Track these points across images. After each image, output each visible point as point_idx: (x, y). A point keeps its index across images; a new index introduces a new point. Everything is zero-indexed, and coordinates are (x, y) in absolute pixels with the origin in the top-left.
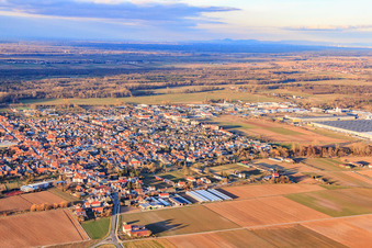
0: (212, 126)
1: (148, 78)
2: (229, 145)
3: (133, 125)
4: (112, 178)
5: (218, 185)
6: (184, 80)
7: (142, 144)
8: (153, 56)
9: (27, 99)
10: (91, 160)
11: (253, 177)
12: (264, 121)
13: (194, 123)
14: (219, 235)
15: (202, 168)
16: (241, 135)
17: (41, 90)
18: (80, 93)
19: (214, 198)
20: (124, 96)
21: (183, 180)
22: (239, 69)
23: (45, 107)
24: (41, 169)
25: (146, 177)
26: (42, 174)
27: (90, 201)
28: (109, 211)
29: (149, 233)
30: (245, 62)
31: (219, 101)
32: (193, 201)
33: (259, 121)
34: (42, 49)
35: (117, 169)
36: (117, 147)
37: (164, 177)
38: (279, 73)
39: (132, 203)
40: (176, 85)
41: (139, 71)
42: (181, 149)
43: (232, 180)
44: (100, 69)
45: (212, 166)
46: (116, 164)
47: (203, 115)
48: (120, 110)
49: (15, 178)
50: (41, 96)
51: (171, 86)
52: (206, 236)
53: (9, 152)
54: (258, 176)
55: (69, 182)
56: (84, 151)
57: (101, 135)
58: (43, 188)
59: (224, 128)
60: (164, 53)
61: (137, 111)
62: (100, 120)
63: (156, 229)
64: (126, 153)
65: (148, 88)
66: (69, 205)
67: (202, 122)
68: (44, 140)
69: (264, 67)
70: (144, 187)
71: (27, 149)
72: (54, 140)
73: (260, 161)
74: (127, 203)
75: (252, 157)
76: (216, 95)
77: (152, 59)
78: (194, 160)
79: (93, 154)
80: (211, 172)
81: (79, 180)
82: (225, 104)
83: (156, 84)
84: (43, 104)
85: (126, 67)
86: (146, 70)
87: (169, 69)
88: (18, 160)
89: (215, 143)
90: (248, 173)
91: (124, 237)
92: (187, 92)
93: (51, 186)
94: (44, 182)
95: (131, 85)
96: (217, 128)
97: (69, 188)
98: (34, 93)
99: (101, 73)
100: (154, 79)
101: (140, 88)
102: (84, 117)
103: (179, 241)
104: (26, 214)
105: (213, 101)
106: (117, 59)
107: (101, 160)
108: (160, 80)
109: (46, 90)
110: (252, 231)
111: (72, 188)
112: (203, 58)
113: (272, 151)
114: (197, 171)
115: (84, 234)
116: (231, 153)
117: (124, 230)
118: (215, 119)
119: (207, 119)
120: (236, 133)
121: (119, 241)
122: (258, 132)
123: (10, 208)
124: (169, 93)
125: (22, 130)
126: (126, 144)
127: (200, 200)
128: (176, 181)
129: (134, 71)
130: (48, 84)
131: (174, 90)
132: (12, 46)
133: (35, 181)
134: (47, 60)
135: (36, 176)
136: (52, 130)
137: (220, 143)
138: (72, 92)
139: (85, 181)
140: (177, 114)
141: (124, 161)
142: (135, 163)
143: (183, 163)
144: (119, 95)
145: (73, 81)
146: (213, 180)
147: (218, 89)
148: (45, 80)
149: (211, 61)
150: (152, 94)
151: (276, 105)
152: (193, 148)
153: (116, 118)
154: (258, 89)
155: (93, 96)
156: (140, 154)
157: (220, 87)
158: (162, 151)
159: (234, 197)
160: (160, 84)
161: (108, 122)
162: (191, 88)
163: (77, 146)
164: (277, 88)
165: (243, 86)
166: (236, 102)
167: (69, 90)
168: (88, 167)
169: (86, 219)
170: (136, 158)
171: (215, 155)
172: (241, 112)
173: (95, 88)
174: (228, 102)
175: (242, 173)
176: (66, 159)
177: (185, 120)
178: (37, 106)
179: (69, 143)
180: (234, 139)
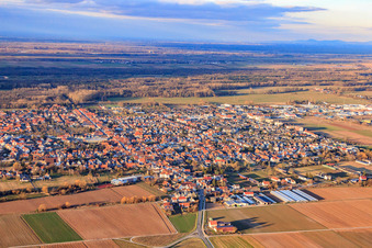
0: (296, 127)
1: (230, 78)
2: (314, 147)
3: (216, 124)
4: (197, 175)
5: (303, 186)
6: (267, 80)
7: (226, 143)
8: (236, 56)
9: (114, 97)
10: (177, 157)
11: (339, 179)
12: (350, 123)
13: (277, 124)
14: (305, 235)
15: (287, 169)
16: (326, 136)
17: (128, 89)
18: (165, 92)
19: (299, 199)
20: (207, 96)
21: (267, 180)
22: (324, 70)
23: (132, 105)
24: (130, 164)
25: (231, 175)
26: (130, 169)
27: (177, 197)
28: (195, 206)
29: (234, 229)
30: (329, 63)
31: (303, 102)
32: (278, 201)
33: (345, 123)
34: (127, 48)
35: (202, 166)
36: (201, 145)
37: (248, 176)
38: (366, 75)
39: (217, 200)
40: (259, 86)
41: (221, 71)
42: (265, 149)
43: (318, 182)
44: (183, 69)
45: (297, 167)
46: (200, 161)
47: (287, 116)
48: (203, 109)
49: (105, 172)
50: (128, 94)
51: (254, 87)
52: (292, 235)
53: (100, 147)
54: (344, 179)
55: (156, 177)
56: (170, 148)
57: (185, 133)
58: (132, 182)
59: (309, 129)
60: (247, 53)
61: (220, 110)
62: (184, 118)
63: (242, 226)
64: (210, 152)
65: (231, 88)
66: (157, 200)
67: (286, 123)
68: (132, 137)
69: (350, 68)
70: (229, 185)
71: (116, 145)
72: (141, 137)
73: (346, 164)
74: (213, 199)
75: (338, 160)
76: (300, 96)
77: (234, 60)
78: (278, 160)
79: (179, 151)
80: (296, 172)
81: (166, 176)
82: (309, 106)
83: (239, 84)
84: (130, 102)
85: (210, 67)
86: (229, 70)
87: (251, 70)
88: (108, 155)
89: (300, 145)
90: (334, 175)
91: (209, 232)
92: (270, 92)
93: (139, 180)
94: (133, 177)
95: (214, 85)
96: (301, 129)
97: (157, 183)
98: (121, 91)
99: (184, 73)
100: (237, 80)
101: (223, 88)
102: (169, 116)
103: (264, 239)
104: (116, 206)
105: (297, 103)
106: (200, 59)
107: (186, 157)
108: (242, 80)
109: (132, 88)
110: (338, 233)
111: (160, 183)
112: (286, 59)
113: (359, 154)
114: (281, 171)
115: (172, 227)
116: (316, 155)
117: (210, 226)
118: (300, 120)
119: (291, 120)
120: (321, 134)
121: (206, 236)
122: (344, 134)
123: (102, 200)
124: (253, 93)
125: (111, 126)
126: (210, 143)
127: (285, 200)
128: (260, 181)
129: (216, 71)
130: (134, 83)
131: (255, 90)
132: (99, 46)
133: (124, 175)
134: (132, 60)
135: (125, 171)
136: (139, 127)
137: (304, 144)
138: (157, 91)
139: (172, 177)
140: (260, 115)
141: (208, 159)
142: (219, 161)
143: (267, 163)
144: (202, 95)
145: (158, 80)
146: (298, 181)
147: (302, 90)
148: (131, 79)
149: (294, 61)
150: (235, 94)
151: (363, 107)
152: (277, 149)
153: (200, 117)
154: (343, 91)
155: (177, 95)
156: (224, 152)
157: (304, 88)
158: (245, 151)
159: (320, 198)
160: (243, 84)
161: (192, 121)
162: (274, 89)
163: (163, 143)
164: (364, 90)
165: (328, 87)
166: (321, 103)
167: (154, 89)
168: (174, 164)
169: (173, 213)
170: (220, 156)
171: (299, 156)
172: (326, 114)
173: (179, 88)
174: (313, 103)
175: (328, 175)
176: (153, 156)
177: (268, 121)
178: (124, 105)
179: (155, 140)
180: (319, 141)
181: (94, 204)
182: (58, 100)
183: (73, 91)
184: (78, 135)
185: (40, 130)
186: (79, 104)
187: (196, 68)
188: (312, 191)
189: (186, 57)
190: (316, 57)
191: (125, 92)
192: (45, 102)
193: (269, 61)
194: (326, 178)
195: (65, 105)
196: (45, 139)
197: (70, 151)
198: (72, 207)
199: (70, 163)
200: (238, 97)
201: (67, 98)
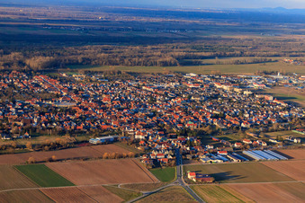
0: (265, 96)
1: (193, 48)
2: (283, 114)
3: (184, 92)
4: (171, 137)
5: (274, 147)
6: (233, 50)
7: (197, 109)
8: (197, 24)
9: (73, 65)
10: (149, 120)
13: (246, 93)
15: (258, 133)
16: (296, 105)
17: (86, 56)
18: (126, 61)
19: (270, 158)
20: (171, 65)
21: (238, 142)
24: (104, 126)
25: (204, 138)
26: (105, 131)
27: (156, 153)
28: (173, 162)
29: (212, 179)
31: (272, 73)
32: (251, 159)
34: (75, 14)
35: (174, 130)
36: (171, 111)
37: (221, 139)
39: (193, 157)
40: (225, 56)
41: (184, 40)
42: (235, 115)
43: (288, 144)
44: (141, 37)
45: (267, 131)
47: (256, 86)
48: (168, 78)
49: (81, 133)
50: (86, 63)
51: (220, 57)
52: (265, 185)
53: (72, 112)
55: (132, 139)
56: (140, 113)
57: (153, 101)
58: (109, 142)
59: (279, 99)
60: (208, 22)
61: (187, 79)
62: (150, 86)
63: (219, 178)
64: (181, 117)
65: (195, 57)
66: (136, 156)
67: (255, 92)
68: (100, 103)
70: (203, 145)
71: (86, 109)
72: (109, 103)
74: (189, 157)
76: (268, 67)
77: (195, 28)
78: (249, 125)
79: (151, 117)
80: (267, 136)
81: (141, 137)
83: (203, 54)
84: (91, 70)
85: (169, 36)
87: (215, 39)
88: (80, 118)
89: (270, 112)
90: (303, 139)
91: (189, 182)
92: (237, 63)
93: (116, 140)
94: (110, 137)
95: (177, 54)
96: (271, 98)
97: (133, 143)
98: (79, 58)
99: (143, 41)
100: (200, 49)
101: (186, 57)
102: (134, 84)
103: (240, 187)
104: (99, 161)
105: (266, 73)
106: (157, 27)
107: (158, 121)
111: (137, 142)
112: (252, 28)
114: (252, 135)
115: (154, 177)
116: (286, 121)
117: (189, 177)
118: (269, 90)
119: (259, 90)
121: (187, 184)
124: (219, 63)
125: (76, 92)
126: (180, 109)
127: (257, 158)
128: (233, 143)
130: (91, 51)
131: (223, 60)
132: (43, 11)
133: (100, 136)
134: (83, 26)
135: (100, 132)
136: (106, 94)
137: (274, 112)
138: (118, 59)
139: (147, 138)
140: (228, 84)
141: (180, 123)
142: (191, 125)
143: (238, 128)
144: (165, 64)
145: (116, 49)
146: (269, 143)
147: (270, 61)
148: (87, 47)
149: (261, 31)
150: (200, 64)
152: (247, 116)
153: (166, 86)
155: (139, 64)
156: (195, 118)
157: (273, 59)
158: (216, 117)
159: (290, 158)
160: (208, 54)
161: (159, 88)
163: (133, 109)
165: (299, 58)
166: (291, 75)
167: (114, 57)
168: (147, 127)
169: (153, 167)
170: (192, 121)
171: (270, 122)
172: (296, 85)
173: (140, 57)
174: (282, 74)
175: (297, 138)
176: (125, 119)
177: (237, 90)
178: (86, 73)
179: (124, 106)
180: (289, 109)
181: (78, 159)
182: (15, 67)
183: (29, 58)
184: (46, 100)
185: (6, 95)
186: (38, 71)
187: (155, 36)
188: (283, 151)
189: (141, 24)
190: (285, 26)
191: (84, 59)
192: (3, 68)
193: (233, 30)
194: (295, 141)
195: (24, 71)
196: (14, 103)
197: (43, 114)
198: (58, 160)
199: (46, 124)
200: (203, 67)
201: (24, 65)
